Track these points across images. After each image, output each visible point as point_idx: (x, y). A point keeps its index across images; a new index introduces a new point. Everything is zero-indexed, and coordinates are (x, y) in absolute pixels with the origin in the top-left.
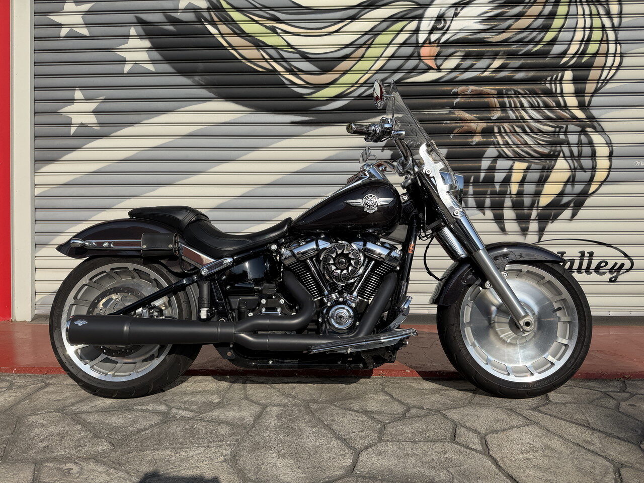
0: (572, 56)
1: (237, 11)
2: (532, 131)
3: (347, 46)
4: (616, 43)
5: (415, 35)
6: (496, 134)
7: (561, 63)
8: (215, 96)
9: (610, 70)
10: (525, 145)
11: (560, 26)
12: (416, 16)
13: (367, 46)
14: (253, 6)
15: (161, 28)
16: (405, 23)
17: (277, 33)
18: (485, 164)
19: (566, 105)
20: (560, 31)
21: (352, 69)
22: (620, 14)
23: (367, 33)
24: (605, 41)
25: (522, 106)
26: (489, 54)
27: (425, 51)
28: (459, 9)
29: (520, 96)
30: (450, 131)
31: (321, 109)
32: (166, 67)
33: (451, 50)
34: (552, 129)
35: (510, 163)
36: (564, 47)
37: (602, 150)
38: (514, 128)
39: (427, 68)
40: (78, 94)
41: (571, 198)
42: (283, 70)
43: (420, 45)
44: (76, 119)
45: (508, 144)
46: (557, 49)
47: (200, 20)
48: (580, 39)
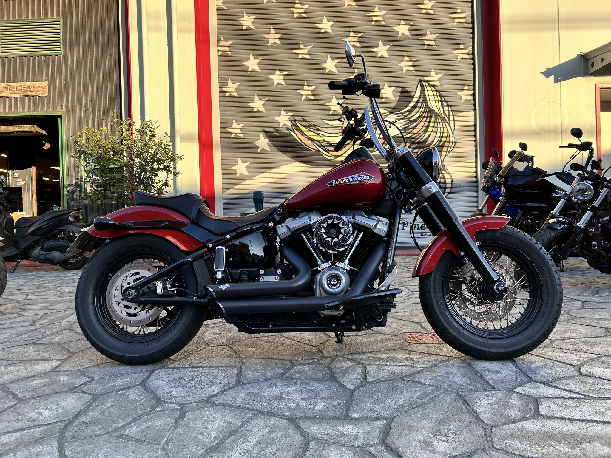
0: (436, 142)
1: (304, 127)
4: (453, 137)
7: (432, 145)
8: (295, 161)
9: (451, 148)
11: (431, 131)
14: (309, 125)
15: (272, 134)
17: (319, 135)
20: (431, 133)
21: (350, 149)
22: (454, 126)
24: (448, 136)
32: (276, 150)
36: (433, 139)
37: (448, 180)
40: (239, 161)
42: (322, 150)
44: (239, 171)
46: (430, 140)
47: (288, 129)
48: (439, 136)
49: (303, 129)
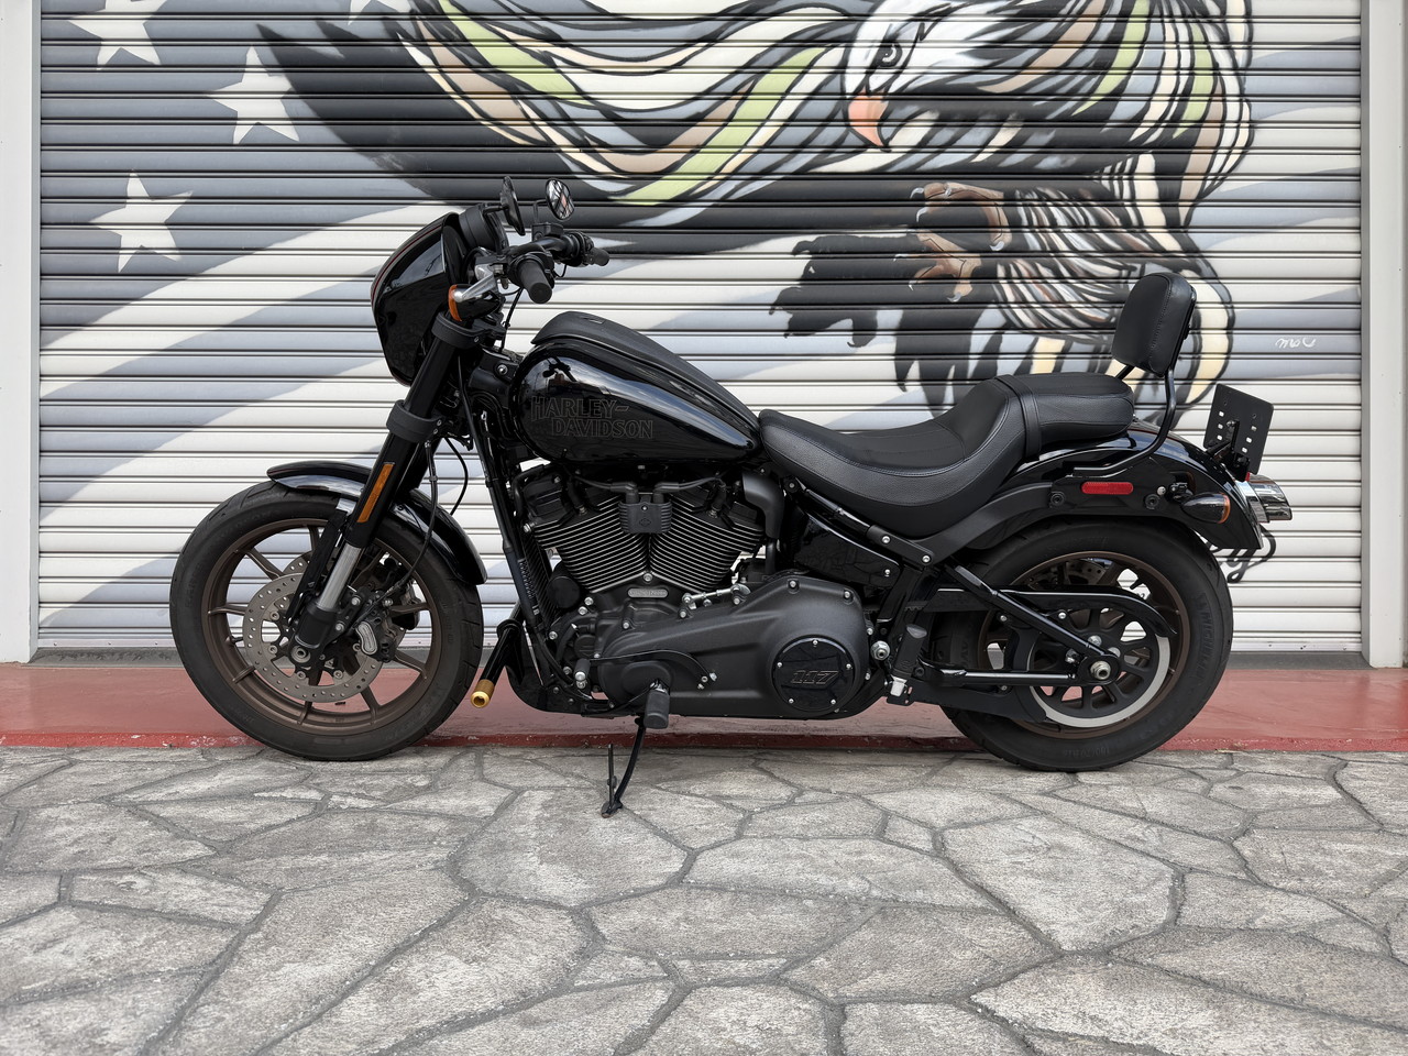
0: (1153, 124)
1: (473, 19)
2: (1074, 276)
3: (698, 97)
4: (1240, 101)
5: (839, 76)
6: (1001, 281)
7: (1133, 138)
8: (425, 195)
9: (1229, 154)
10: (1059, 303)
11: (1129, 63)
12: (840, 37)
13: (740, 97)
14: (504, 11)
15: (310, 50)
16: (818, 51)
17: (555, 66)
18: (978, 341)
19: (1141, 225)
20: (1129, 74)
21: (709, 144)
22: (1249, 43)
23: (739, 70)
24: (1220, 95)
25: (1054, 224)
26: (988, 117)
27: (858, 109)
28: (928, 25)
29: (1049, 203)
30: (906, 275)
31: (645, 225)
32: (323, 133)
33: (911, 109)
34: (1113, 272)
35: (1030, 339)
36: (1137, 106)
37: (1213, 316)
38: (1037, 269)
39: (861, 143)
40: (135, 186)
41: (1153, 411)
42: (568, 143)
43: (848, 97)
44: (130, 239)
45: (1025, 301)
46: (1124, 109)
48: (1171, 92)
49: (469, 29)
